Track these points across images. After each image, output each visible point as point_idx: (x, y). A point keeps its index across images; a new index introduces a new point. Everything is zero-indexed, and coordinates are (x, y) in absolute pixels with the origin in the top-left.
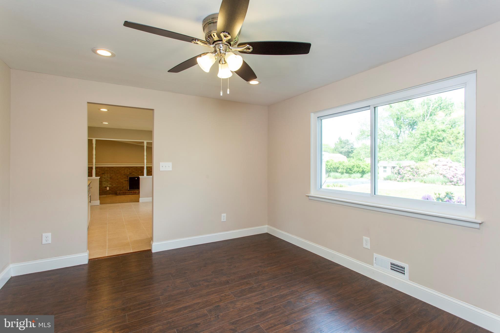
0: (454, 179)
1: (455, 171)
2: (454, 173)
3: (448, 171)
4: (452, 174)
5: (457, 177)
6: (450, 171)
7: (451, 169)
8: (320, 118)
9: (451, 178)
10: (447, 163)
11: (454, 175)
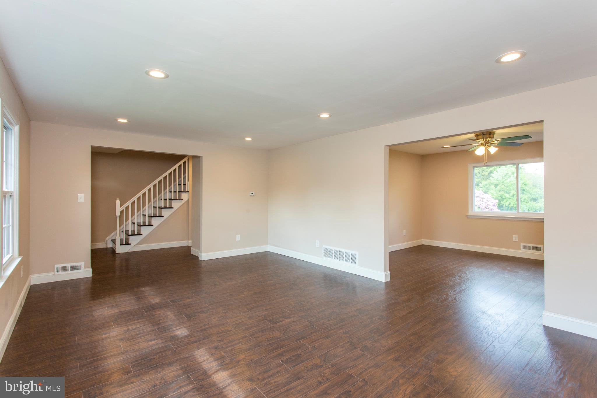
0: (486, 209)
1: (487, 202)
2: (487, 204)
3: (481, 203)
4: (485, 205)
5: (488, 208)
6: (483, 202)
7: (484, 200)
8: (474, 167)
9: (484, 209)
10: (480, 195)
11: (486, 206)
